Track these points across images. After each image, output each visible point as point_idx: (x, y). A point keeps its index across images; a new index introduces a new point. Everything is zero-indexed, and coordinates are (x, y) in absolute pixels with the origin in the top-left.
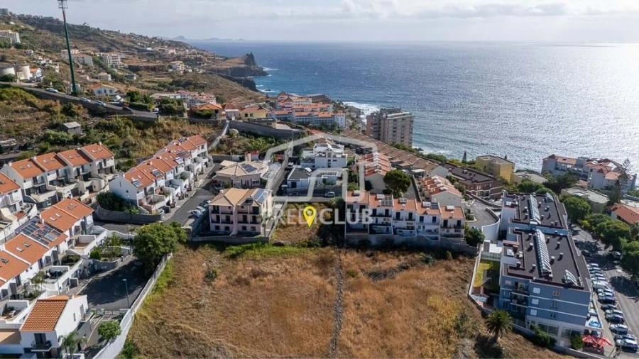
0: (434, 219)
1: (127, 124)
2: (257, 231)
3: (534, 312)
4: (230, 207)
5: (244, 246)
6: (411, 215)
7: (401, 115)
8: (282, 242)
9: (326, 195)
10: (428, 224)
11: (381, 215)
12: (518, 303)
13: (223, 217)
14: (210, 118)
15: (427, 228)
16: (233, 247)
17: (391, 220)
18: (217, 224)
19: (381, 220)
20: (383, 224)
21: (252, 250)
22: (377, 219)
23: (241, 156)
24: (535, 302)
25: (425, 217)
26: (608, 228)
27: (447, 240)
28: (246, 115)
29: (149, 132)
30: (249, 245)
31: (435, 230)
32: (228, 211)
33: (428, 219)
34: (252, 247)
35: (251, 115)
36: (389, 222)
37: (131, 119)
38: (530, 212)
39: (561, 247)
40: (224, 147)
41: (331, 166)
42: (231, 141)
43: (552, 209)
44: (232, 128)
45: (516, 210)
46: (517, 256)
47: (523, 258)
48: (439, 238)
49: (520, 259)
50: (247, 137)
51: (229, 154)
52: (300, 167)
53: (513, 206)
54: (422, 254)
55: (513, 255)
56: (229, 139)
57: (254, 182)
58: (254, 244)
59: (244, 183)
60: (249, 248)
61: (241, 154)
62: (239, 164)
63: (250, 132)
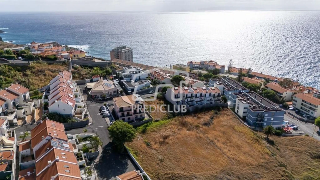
0: (210, 94)
1: (9, 69)
2: (143, 116)
3: (265, 124)
4: (129, 107)
5: (144, 125)
6: (201, 94)
7: (127, 50)
8: (158, 119)
9: (150, 92)
10: (207, 97)
11: (189, 97)
12: (260, 122)
13: (125, 113)
14: (56, 60)
15: (207, 99)
16: (140, 127)
17: (194, 99)
18: (124, 118)
19: (189, 99)
20: (190, 101)
21: (149, 126)
22: (188, 99)
23: (91, 79)
24: (266, 120)
25: (207, 94)
26: (253, 87)
27: (217, 103)
28: (75, 56)
29: (28, 72)
30: (146, 124)
31: (210, 100)
32: (129, 109)
33: (208, 95)
34: (147, 125)
35: (77, 56)
36: (193, 100)
37: (10, 66)
38: (230, 85)
39: (257, 97)
40: (77, 75)
41: (141, 78)
42: (78, 71)
43: (234, 83)
44: (74, 64)
45: (223, 85)
46: (249, 103)
47: (251, 103)
48: (214, 102)
49: (250, 104)
50: (84, 68)
51: (83, 79)
52: (125, 81)
53: (220, 84)
54: (212, 110)
55: (246, 103)
56: (77, 71)
57: (114, 92)
58: (148, 123)
59: (110, 94)
60: (147, 126)
61: (90, 78)
62: (103, 83)
63: (84, 65)
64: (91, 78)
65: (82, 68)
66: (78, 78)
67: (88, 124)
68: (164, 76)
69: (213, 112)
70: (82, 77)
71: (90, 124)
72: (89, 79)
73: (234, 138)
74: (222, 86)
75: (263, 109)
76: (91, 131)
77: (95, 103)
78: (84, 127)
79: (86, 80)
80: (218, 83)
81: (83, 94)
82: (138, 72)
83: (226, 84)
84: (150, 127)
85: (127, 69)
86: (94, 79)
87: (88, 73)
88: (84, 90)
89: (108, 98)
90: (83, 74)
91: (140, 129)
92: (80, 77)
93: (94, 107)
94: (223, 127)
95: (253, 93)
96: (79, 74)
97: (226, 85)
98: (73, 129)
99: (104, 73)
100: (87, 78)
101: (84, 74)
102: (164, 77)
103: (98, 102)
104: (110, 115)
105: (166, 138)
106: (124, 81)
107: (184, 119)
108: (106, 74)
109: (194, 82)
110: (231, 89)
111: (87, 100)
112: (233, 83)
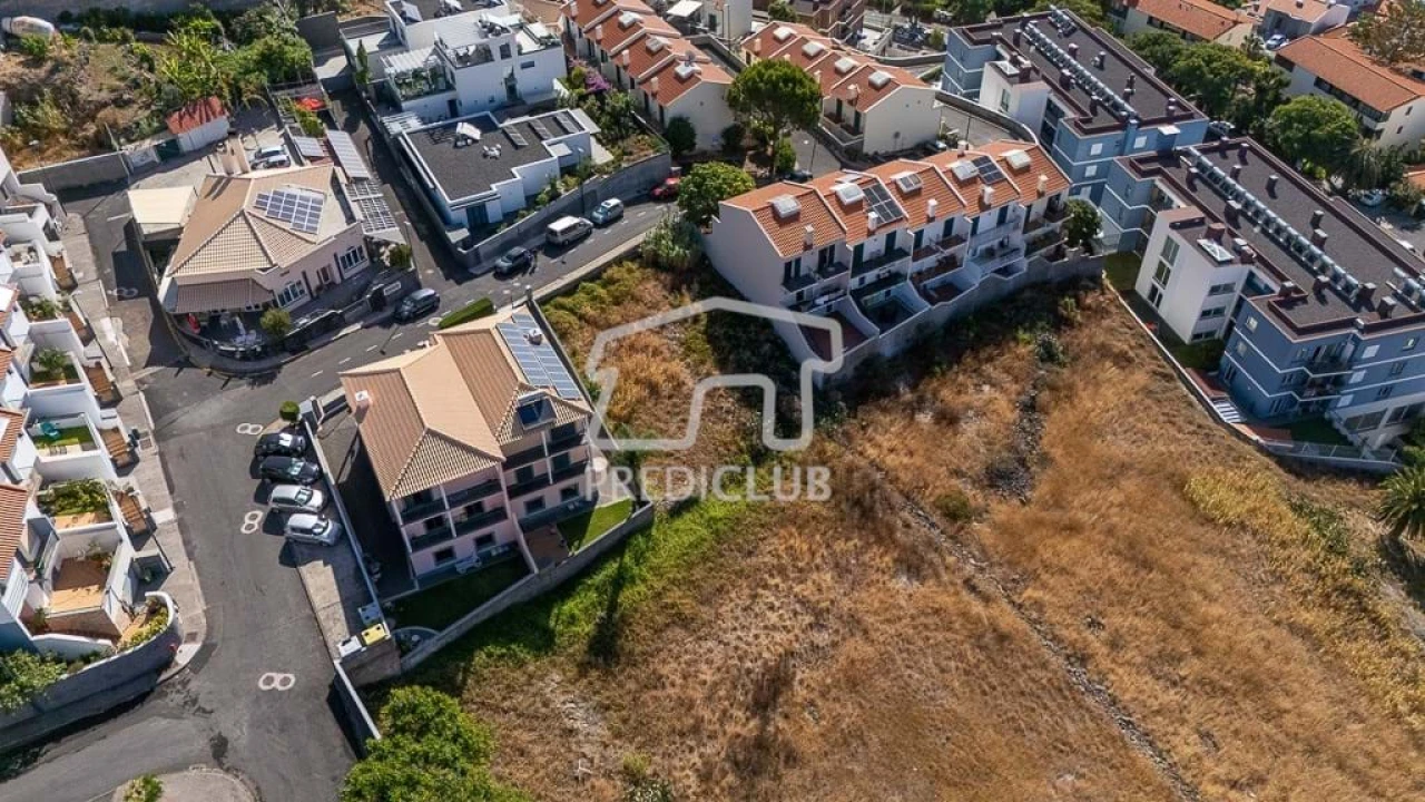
0: (1003, 212)
5: (597, 581)
6: (949, 224)
10: (986, 236)
11: (875, 259)
12: (1318, 394)
15: (984, 245)
17: (901, 264)
18: (442, 545)
20: (878, 281)
21: (633, 580)
22: (863, 278)
24: (1357, 378)
25: (983, 215)
31: (1002, 244)
33: (987, 220)
38: (1095, 87)
39: (1284, 188)
40: (50, 115)
41: (519, 87)
42: (59, 78)
43: (1110, 59)
44: (13, 15)
45: (1049, 88)
46: (1245, 259)
47: (1260, 258)
48: (1022, 263)
49: (1252, 263)
50: (102, 39)
51: (100, 144)
52: (415, 124)
53: (1024, 77)
54: (1022, 335)
55: (1228, 256)
56: (42, 72)
57: (347, 260)
58: (627, 559)
59: (315, 282)
60: (619, 582)
61: (155, 132)
62: (247, 205)
63: (95, 12)
64: (164, 128)
65: (88, 38)
66: (65, 133)
67: (167, 662)
68: (673, 63)
69: (1025, 346)
70: (91, 129)
71: (186, 653)
72: (148, 144)
73: (1209, 598)
74: (1039, 90)
75: (1348, 314)
76: (202, 744)
77: (217, 380)
78: (141, 698)
79: (128, 149)
80: (1011, 70)
81: (121, 298)
82: (496, 54)
83: (1066, 72)
84: (642, 588)
85: (413, 21)
86: (189, 137)
87: (136, 85)
88: (124, 248)
89: (307, 330)
90: (96, 97)
91: (573, 620)
92: (80, 123)
93: (214, 430)
94: (1112, 480)
95: (1249, 156)
96: (66, 97)
97: (1065, 82)
98: (52, 750)
99: (252, 77)
100: (130, 134)
101: (105, 95)
102: (683, 70)
103: (240, 375)
104: (341, 536)
105: (769, 691)
106: (404, 126)
107: (860, 442)
108: (265, 81)
109: (872, 85)
110: (1103, 119)
111: (150, 362)
112: (1102, 58)
